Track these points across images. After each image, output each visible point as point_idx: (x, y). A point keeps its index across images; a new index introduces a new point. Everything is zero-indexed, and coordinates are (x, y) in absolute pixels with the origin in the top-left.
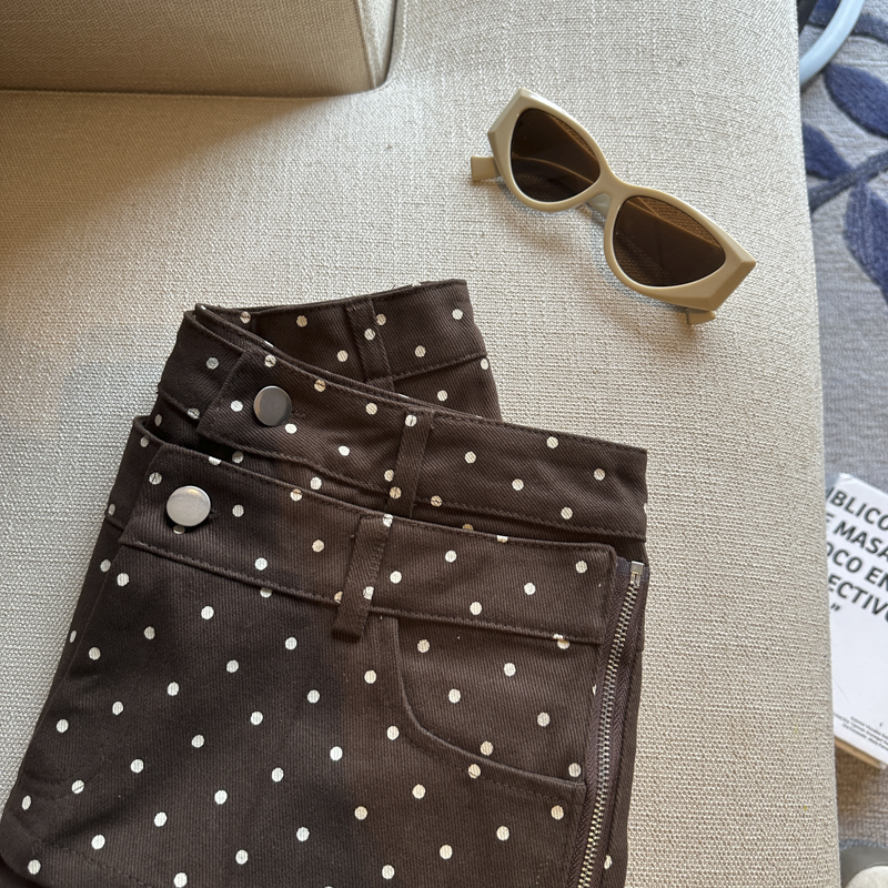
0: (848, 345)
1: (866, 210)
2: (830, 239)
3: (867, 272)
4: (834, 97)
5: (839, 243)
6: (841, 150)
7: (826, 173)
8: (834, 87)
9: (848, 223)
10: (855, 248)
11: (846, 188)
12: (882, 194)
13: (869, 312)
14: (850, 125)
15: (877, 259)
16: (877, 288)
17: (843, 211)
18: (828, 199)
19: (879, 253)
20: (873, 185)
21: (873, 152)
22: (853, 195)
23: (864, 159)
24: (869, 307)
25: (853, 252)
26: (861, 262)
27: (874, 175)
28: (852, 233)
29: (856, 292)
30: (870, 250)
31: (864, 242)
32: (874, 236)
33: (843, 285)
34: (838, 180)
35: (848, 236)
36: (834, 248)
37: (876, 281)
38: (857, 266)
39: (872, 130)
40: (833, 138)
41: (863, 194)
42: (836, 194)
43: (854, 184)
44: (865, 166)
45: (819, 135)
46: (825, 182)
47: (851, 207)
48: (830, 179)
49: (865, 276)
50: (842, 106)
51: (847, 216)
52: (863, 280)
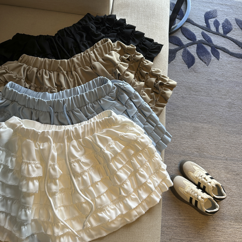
0: (181, 75)
1: (186, 52)
2: (179, 56)
3: (185, 62)
4: (182, 32)
5: (181, 57)
6: (183, 42)
7: (180, 45)
8: (182, 30)
9: (183, 54)
10: (183, 58)
11: (183, 48)
12: (189, 50)
13: (185, 69)
14: (185, 37)
15: (187, 61)
16: (187, 66)
17: (182, 52)
18: (180, 50)
19: (187, 60)
20: (188, 48)
21: (188, 42)
22: (184, 49)
23: (186, 43)
24: (185, 68)
25: (183, 59)
26: (184, 61)
27: (188, 46)
28: (184, 56)
29: (183, 66)
30: (186, 59)
31: (185, 57)
32: (187, 57)
33: (181, 64)
34: (182, 47)
35: (182, 56)
36: (180, 58)
37: (187, 64)
38: (184, 62)
39: (188, 39)
40: (181, 39)
41: (186, 49)
42: (181, 49)
43: (184, 47)
44: (186, 45)
45: (179, 38)
46: (180, 47)
47: (184, 51)
48: (180, 46)
49: (185, 63)
50: (183, 34)
51: (183, 53)
52: (185, 64)
